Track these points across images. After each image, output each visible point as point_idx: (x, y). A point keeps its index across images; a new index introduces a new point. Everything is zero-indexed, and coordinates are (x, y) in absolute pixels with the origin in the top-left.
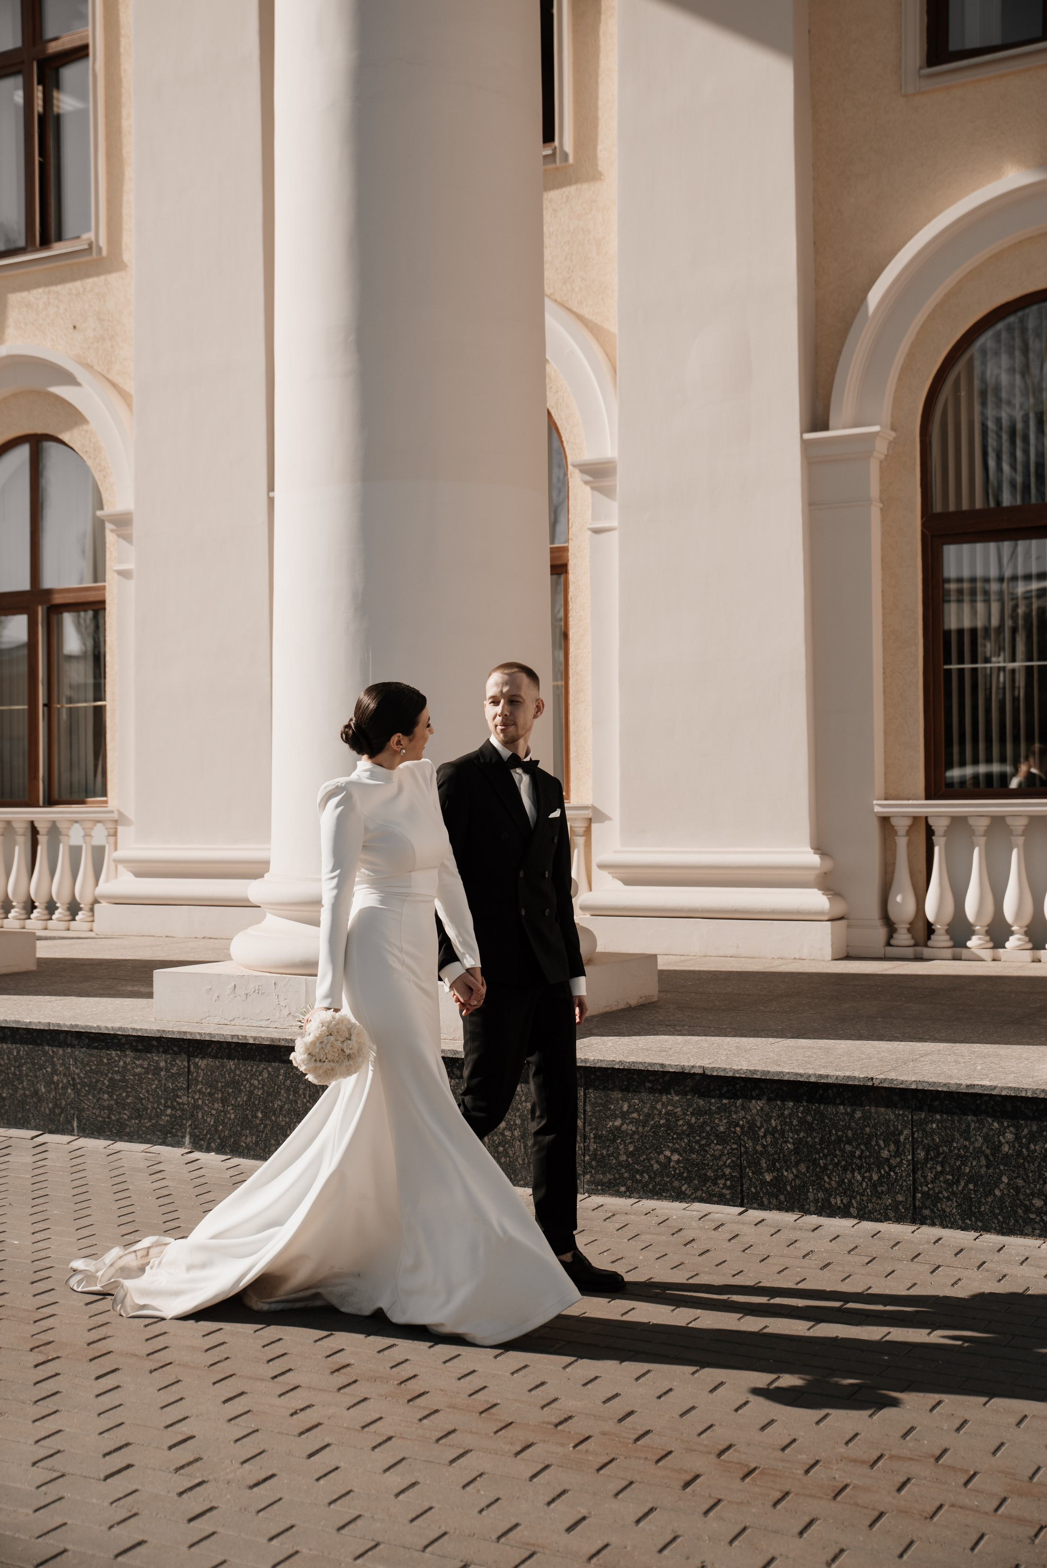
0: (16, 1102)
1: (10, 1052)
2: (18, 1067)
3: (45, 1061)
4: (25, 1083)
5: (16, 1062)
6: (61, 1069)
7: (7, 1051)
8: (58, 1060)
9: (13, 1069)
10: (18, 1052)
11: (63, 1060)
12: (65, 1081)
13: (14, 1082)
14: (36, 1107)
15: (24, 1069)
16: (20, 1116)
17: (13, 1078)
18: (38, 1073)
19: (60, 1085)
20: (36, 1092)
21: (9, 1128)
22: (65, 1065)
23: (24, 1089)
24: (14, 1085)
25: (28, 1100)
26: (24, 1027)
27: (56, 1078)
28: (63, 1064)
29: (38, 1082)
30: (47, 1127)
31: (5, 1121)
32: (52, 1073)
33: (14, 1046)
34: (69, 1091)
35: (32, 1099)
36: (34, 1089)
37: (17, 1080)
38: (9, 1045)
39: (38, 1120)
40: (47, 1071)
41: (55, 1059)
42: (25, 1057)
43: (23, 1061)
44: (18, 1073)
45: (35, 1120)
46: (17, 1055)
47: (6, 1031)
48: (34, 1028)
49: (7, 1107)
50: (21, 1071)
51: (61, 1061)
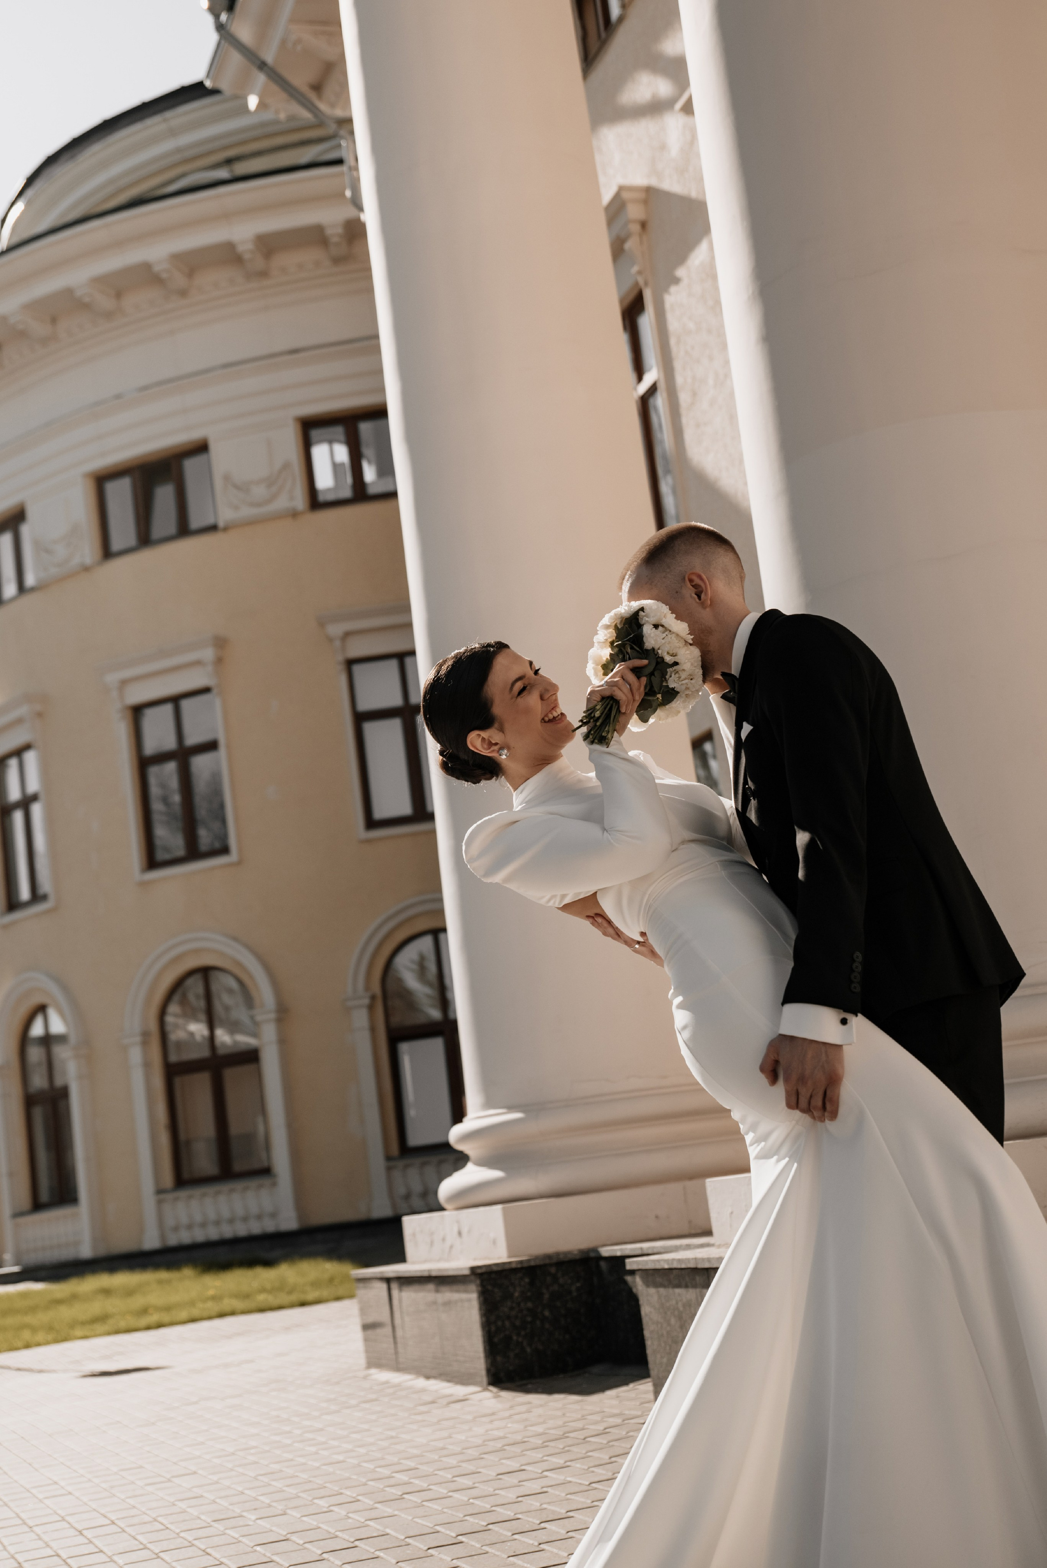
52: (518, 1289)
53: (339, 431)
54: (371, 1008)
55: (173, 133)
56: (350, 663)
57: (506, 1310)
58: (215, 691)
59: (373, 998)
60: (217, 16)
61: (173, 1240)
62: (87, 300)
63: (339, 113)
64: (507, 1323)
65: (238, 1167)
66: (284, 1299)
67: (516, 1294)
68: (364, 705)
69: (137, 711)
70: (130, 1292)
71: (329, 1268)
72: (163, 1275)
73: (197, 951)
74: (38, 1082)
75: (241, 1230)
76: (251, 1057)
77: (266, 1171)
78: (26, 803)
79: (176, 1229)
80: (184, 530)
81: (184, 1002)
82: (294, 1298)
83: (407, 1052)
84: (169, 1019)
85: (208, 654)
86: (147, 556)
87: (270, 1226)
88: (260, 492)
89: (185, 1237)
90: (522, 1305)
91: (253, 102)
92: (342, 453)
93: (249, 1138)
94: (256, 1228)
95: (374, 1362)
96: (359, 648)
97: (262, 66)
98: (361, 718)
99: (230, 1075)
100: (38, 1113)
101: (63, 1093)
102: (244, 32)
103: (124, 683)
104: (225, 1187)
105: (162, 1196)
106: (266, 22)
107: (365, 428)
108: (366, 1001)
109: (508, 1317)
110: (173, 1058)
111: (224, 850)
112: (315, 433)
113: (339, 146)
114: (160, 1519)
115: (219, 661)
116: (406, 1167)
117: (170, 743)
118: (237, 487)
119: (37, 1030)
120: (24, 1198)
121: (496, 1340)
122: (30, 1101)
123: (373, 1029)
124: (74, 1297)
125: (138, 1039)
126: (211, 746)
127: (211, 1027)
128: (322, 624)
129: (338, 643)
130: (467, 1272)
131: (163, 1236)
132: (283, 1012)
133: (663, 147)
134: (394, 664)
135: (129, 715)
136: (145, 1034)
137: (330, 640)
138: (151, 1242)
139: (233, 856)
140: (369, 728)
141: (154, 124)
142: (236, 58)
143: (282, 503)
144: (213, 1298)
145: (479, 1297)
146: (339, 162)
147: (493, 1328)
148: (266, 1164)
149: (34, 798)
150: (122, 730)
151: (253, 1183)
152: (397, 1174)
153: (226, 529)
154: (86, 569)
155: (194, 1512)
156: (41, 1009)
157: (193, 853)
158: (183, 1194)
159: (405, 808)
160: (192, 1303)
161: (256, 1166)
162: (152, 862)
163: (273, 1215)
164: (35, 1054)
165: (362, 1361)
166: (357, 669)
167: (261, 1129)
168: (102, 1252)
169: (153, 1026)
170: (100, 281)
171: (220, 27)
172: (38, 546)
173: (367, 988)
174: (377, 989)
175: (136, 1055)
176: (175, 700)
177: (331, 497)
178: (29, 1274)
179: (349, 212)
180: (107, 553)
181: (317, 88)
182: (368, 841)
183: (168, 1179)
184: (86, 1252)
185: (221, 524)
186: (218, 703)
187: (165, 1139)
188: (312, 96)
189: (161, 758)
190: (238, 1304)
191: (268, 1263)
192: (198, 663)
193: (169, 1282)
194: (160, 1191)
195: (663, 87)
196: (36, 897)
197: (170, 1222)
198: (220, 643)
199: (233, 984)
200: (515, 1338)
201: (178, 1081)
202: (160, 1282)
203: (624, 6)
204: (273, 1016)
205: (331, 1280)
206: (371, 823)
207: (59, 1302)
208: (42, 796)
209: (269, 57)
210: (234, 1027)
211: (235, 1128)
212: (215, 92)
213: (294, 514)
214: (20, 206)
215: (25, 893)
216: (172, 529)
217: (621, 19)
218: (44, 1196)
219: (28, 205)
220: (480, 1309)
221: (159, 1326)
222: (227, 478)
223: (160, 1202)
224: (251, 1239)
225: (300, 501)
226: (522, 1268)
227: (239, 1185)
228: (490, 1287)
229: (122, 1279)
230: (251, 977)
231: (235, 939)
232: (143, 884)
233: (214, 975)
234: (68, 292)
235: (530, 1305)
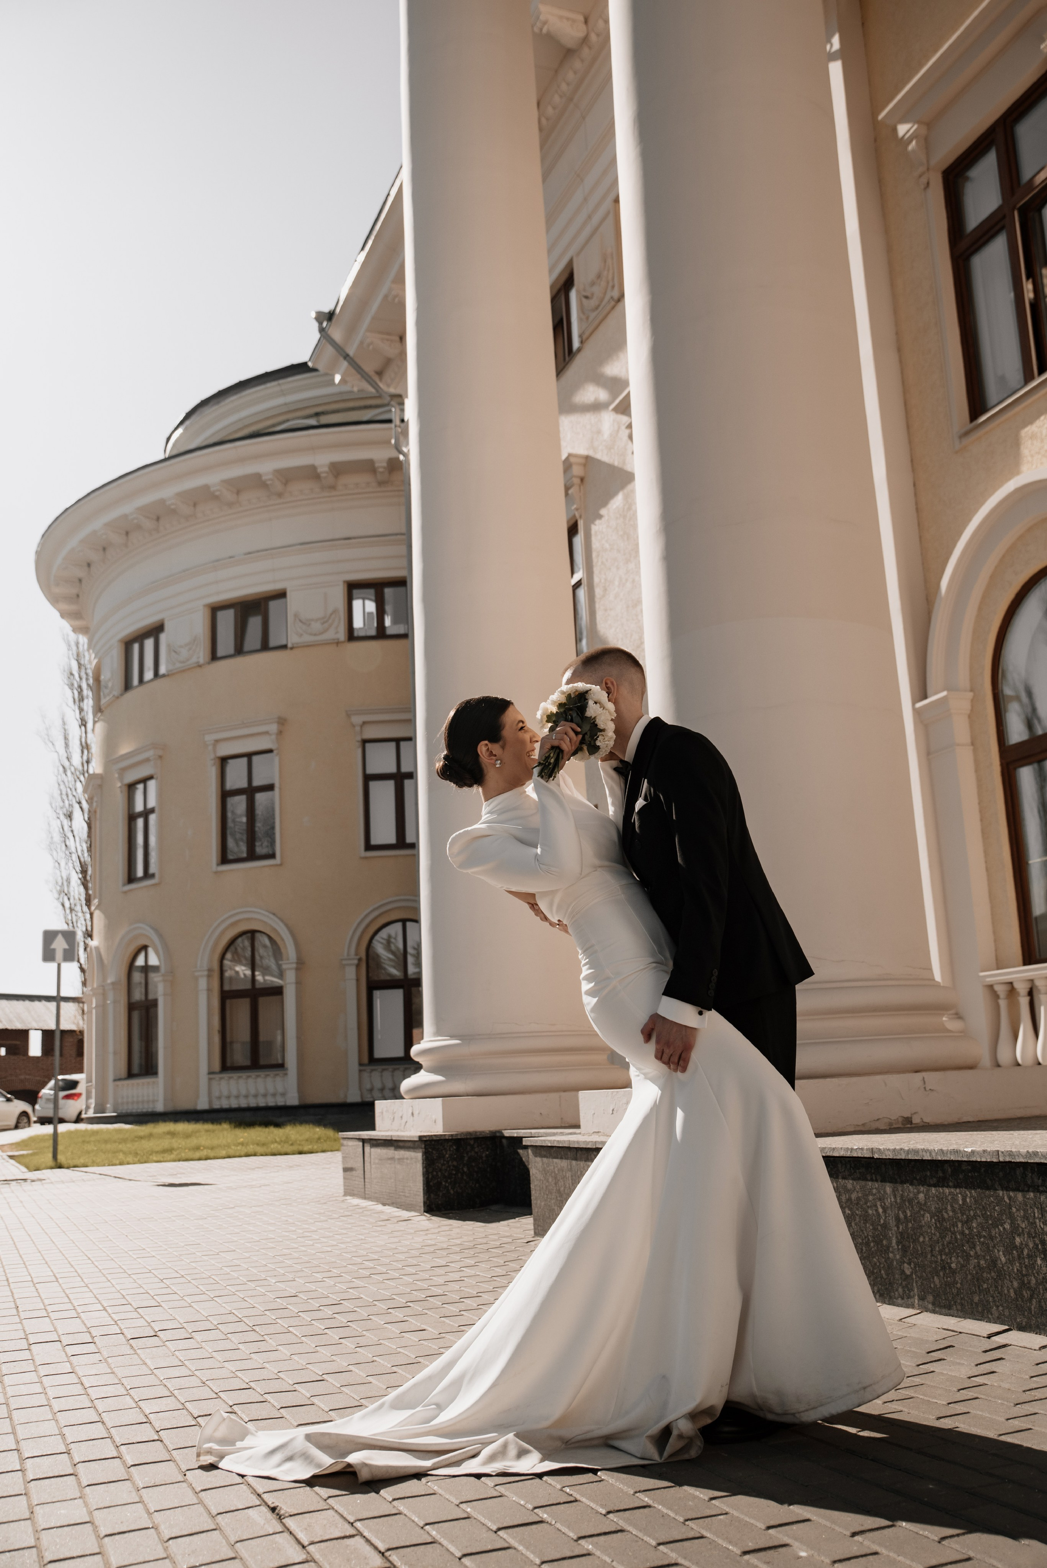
0: (969, 1277)
1: (955, 1200)
2: (967, 1222)
3: (1001, 1213)
4: (978, 1248)
5: (962, 1215)
6: (1024, 1226)
7: (950, 1197)
8: (1018, 1210)
9: (960, 1225)
10: (964, 1200)
11: (1024, 1210)
12: (1031, 1245)
13: (963, 1246)
14: (996, 1287)
15: (974, 1225)
16: (976, 1299)
17: (961, 1240)
18: (993, 1233)
19: (1026, 1252)
20: (994, 1262)
21: (965, 1318)
22: (1027, 1219)
23: (977, 1256)
24: (964, 1251)
25: (985, 1275)
26: (965, 1159)
27: (1018, 1240)
28: (1025, 1218)
29: (994, 1247)
30: (1015, 1319)
31: (959, 1307)
32: (1012, 1232)
33: (958, 1190)
34: (1039, 1262)
35: (990, 1273)
36: (991, 1257)
37: (968, 1242)
38: (952, 1190)
39: (1001, 1308)
40: (1004, 1228)
41: (1014, 1210)
42: (974, 1207)
43: (972, 1213)
44: (967, 1232)
45: (997, 1307)
46: (963, 1204)
47: (946, 1166)
48: (979, 1160)
49: (959, 1285)
50: (969, 1228)
51: (1022, 1213)
52: (448, 1152)
53: (372, 592)
54: (358, 966)
55: (283, 393)
56: (364, 742)
57: (440, 1165)
58: (275, 752)
59: (360, 960)
60: (320, 323)
61: (216, 1105)
62: (217, 493)
63: (392, 390)
64: (439, 1174)
65: (262, 1062)
66: (289, 1149)
67: (447, 1156)
68: (370, 770)
69: (224, 761)
70: (187, 1136)
71: (319, 1131)
72: (209, 1126)
73: (248, 919)
74: (138, 995)
75: (262, 1103)
76: (277, 991)
77: (281, 1066)
78: (146, 814)
79: (219, 1098)
80: (265, 646)
81: (236, 952)
82: (295, 1148)
83: (379, 996)
84: (226, 962)
85: (273, 728)
86: (240, 661)
87: (280, 1102)
88: (316, 626)
89: (225, 1104)
90: (450, 1163)
91: (338, 378)
92: (371, 606)
93: (270, 1044)
94: (271, 1102)
95: (349, 1192)
96: (371, 733)
97: (346, 357)
98: (368, 778)
99: (262, 1001)
100: (136, 1015)
101: (155, 1003)
102: (337, 334)
103: (217, 741)
104: (253, 1074)
105: (212, 1076)
106: (351, 330)
107: (388, 592)
108: (356, 962)
109: (441, 1170)
110: (227, 988)
111: (272, 856)
112: (355, 592)
113: (390, 411)
114: (213, 1277)
115: (280, 733)
116: (372, 1070)
117: (244, 784)
118: (300, 621)
119: (140, 961)
120: (123, 1070)
121: (431, 1184)
122: (131, 1007)
123: (358, 980)
124: (150, 1136)
125: (206, 973)
126: (270, 788)
127: (253, 971)
128: (348, 716)
129: (358, 729)
130: (417, 1139)
131: (210, 1102)
132: (300, 964)
133: (599, 432)
134: (393, 744)
135: (218, 762)
136: (210, 970)
137: (354, 726)
138: (202, 1104)
139: (278, 861)
140: (373, 785)
141: (272, 387)
142: (330, 350)
143: (330, 635)
144: (242, 1144)
145: (423, 1156)
146: (389, 421)
147: (430, 1177)
148: (280, 1062)
149: (152, 811)
150: (213, 772)
151: (272, 1073)
152: (365, 1075)
153: (292, 648)
154: (200, 666)
155: (235, 1274)
156: (145, 948)
157: (252, 856)
158: (225, 1075)
159: (392, 839)
160: (228, 1146)
161: (273, 1062)
162: (224, 859)
163: (283, 1094)
164: (137, 977)
165: (341, 1190)
166: (368, 745)
167: (279, 1038)
168: (170, 1108)
169: (216, 966)
170: (228, 483)
171: (322, 330)
172: (169, 646)
173: (356, 954)
174: (363, 954)
175: (203, 983)
176: (249, 756)
177: (362, 634)
178: (122, 1118)
179: (393, 454)
180: (214, 657)
181: (380, 373)
182: (366, 858)
183: (217, 1066)
184: (160, 1108)
185: (289, 645)
186: (277, 759)
187: (217, 1039)
188: (376, 378)
189: (237, 792)
190: (259, 1149)
191: (278, 1125)
192: (266, 733)
193: (214, 1131)
194: (210, 1073)
195: (602, 395)
196: (147, 875)
197: (216, 1093)
198: (282, 722)
199: (267, 941)
200: (444, 1183)
201: (228, 1002)
202: (207, 1131)
203: (582, 342)
204: (294, 966)
205: (319, 1139)
206: (369, 847)
207: (141, 1138)
208: (157, 810)
209: (351, 353)
210: (266, 971)
211: (262, 1038)
212: (314, 370)
213: (338, 643)
214: (180, 431)
215: (140, 872)
216: (258, 646)
217: (579, 350)
218: (136, 1069)
219: (185, 430)
220: (423, 1163)
221: (207, 1158)
222: (296, 616)
223: (210, 1079)
224: (267, 1109)
225: (342, 635)
226: (452, 1139)
227: (262, 1073)
228: (430, 1150)
229: (182, 1127)
230: (283, 940)
231: (274, 914)
232: (216, 873)
233: (258, 935)
234: (206, 487)
235: (455, 1163)
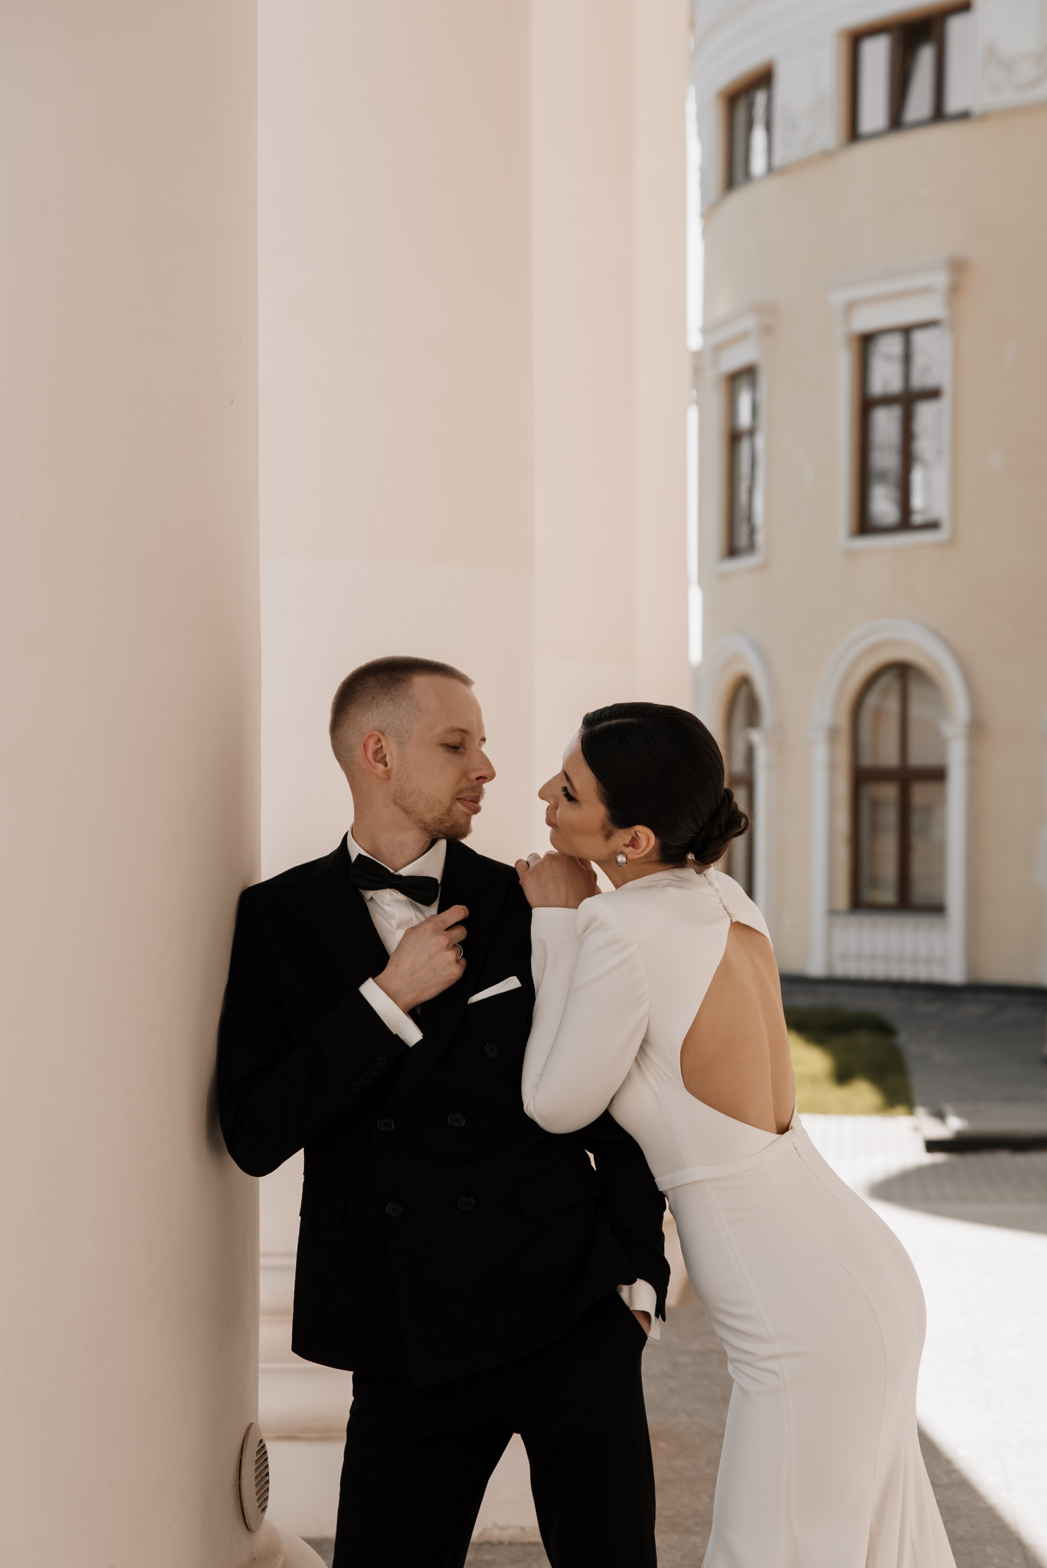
58: (944, 326)
61: (840, 972)
69: (865, 341)
75: (909, 973)
76: (938, 774)
77: (938, 912)
79: (844, 957)
80: (939, 114)
85: (940, 279)
86: (897, 144)
88: (1027, 71)
99: (918, 789)
103: (850, 306)
104: (897, 920)
105: (834, 918)
110: (867, 760)
111: (937, 523)
115: (954, 290)
117: (897, 384)
118: (1000, 63)
125: (825, 734)
126: (933, 394)
127: (904, 733)
131: (829, 963)
132: (976, 729)
135: (856, 345)
136: (833, 731)
138: (816, 968)
139: (947, 532)
148: (940, 899)
150: (845, 361)
153: (981, 119)
154: (826, 155)
156: (746, 679)
157: (903, 523)
158: (854, 920)
161: (929, 901)
162: (862, 527)
163: (940, 965)
169: (844, 721)
172: (783, 112)
175: (820, 753)
176: (907, 331)
180: (853, 135)
183: (843, 899)
185: (976, 112)
186: (947, 340)
189: (887, 400)
192: (929, 290)
194: (832, 912)
196: (753, 546)
197: (839, 948)
198: (957, 267)
201: (865, 788)
204: (964, 730)
216: (927, 112)
222: (989, 50)
223: (830, 925)
232: (849, 550)
233: (910, 672)
